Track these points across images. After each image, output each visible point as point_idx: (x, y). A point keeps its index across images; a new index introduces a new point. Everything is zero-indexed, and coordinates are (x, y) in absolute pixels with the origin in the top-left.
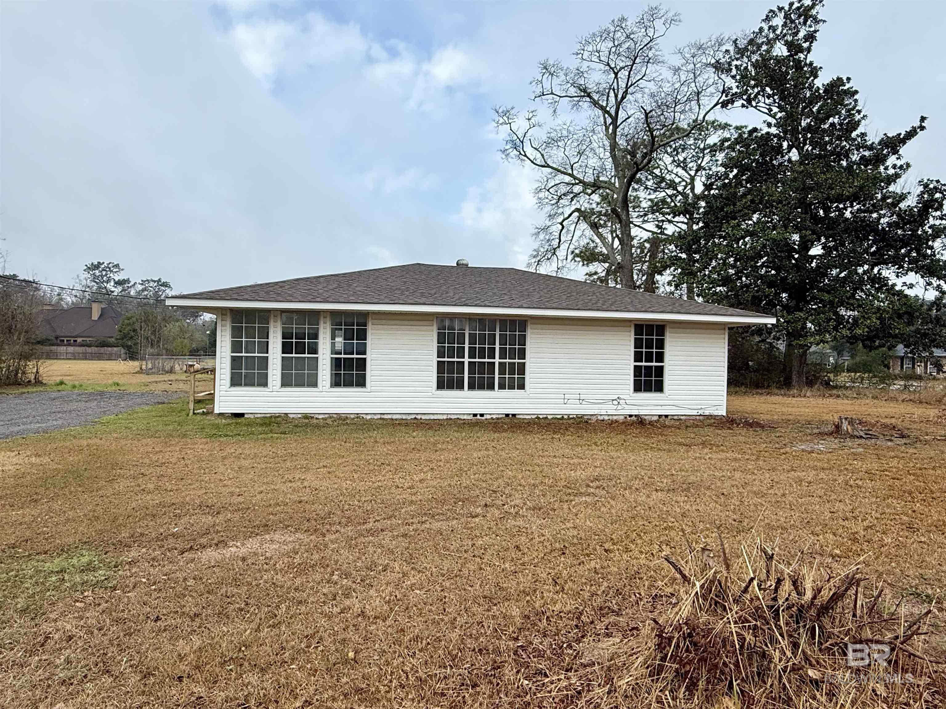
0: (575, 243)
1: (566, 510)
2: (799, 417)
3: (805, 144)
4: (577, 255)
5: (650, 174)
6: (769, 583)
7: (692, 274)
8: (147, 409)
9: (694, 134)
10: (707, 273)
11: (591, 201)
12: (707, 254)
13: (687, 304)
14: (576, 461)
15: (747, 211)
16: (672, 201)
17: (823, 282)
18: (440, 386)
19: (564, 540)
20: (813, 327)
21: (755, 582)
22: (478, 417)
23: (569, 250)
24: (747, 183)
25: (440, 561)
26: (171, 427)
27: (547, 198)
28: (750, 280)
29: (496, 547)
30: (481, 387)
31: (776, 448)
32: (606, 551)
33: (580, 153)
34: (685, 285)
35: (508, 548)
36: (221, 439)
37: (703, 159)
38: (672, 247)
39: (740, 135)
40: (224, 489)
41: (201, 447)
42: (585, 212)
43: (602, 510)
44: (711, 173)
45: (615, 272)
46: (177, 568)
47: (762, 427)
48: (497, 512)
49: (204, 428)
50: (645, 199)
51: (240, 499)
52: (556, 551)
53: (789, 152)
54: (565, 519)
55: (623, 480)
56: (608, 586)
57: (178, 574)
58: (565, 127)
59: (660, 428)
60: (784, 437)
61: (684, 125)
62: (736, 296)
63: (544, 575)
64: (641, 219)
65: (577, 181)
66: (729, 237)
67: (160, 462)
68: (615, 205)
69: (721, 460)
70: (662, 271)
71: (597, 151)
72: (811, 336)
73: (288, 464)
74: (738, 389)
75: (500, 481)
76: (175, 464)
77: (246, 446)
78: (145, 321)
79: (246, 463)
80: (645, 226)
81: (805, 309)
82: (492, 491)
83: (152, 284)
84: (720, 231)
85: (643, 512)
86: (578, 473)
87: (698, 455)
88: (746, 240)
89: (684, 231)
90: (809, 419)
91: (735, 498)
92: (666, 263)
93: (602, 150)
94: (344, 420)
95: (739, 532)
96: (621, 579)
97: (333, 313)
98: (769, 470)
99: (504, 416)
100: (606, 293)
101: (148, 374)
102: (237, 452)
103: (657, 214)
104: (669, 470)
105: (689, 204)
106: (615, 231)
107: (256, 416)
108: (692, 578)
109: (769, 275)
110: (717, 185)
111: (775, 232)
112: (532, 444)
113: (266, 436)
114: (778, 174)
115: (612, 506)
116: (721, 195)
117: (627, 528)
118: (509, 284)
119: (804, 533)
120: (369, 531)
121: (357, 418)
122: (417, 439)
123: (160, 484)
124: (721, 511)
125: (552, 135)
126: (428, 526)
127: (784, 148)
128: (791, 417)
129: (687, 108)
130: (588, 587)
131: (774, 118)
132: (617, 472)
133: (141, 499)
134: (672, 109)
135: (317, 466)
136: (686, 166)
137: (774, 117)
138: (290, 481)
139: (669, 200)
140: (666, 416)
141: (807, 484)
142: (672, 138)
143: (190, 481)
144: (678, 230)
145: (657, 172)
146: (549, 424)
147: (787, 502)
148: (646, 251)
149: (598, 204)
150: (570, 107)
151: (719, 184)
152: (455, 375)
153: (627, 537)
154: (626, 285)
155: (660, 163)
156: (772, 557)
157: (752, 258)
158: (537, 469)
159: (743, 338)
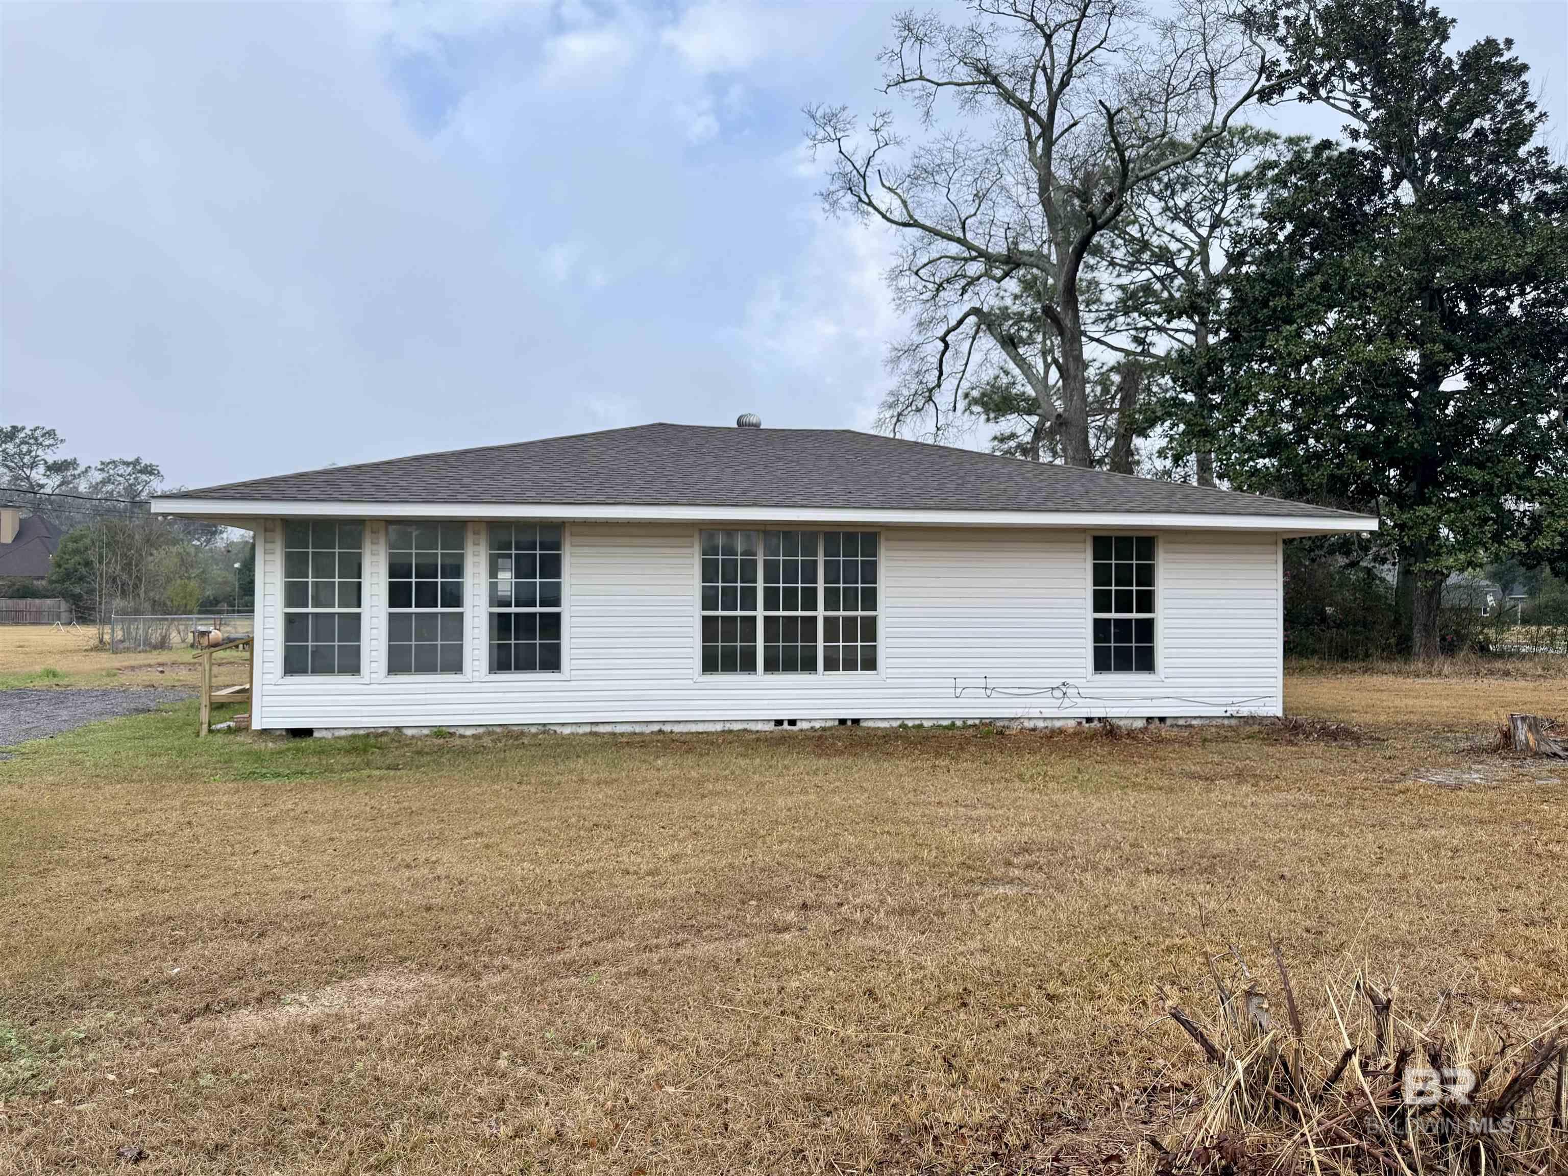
0: (970, 378)
1: (966, 915)
2: (1429, 718)
3: (1426, 173)
4: (975, 401)
5: (1119, 236)
6: (1383, 1060)
7: (1207, 434)
8: (114, 722)
9: (1205, 154)
10: (1237, 430)
11: (1002, 293)
12: (1236, 393)
13: (1198, 495)
14: (982, 812)
15: (1314, 307)
16: (1165, 287)
17: (1469, 445)
18: (710, 664)
19: (964, 978)
20: (1451, 535)
21: (1355, 1060)
22: (786, 726)
23: (960, 392)
24: (1313, 250)
25: (715, 1025)
26: (164, 760)
27: (915, 289)
28: (1324, 445)
29: (828, 992)
30: (790, 666)
31: (1385, 781)
32: (1050, 997)
33: (980, 197)
34: (1193, 457)
35: (854, 995)
36: (267, 783)
37: (1224, 203)
38: (1166, 381)
39: (1298, 156)
40: (272, 886)
41: (225, 799)
42: (989, 314)
43: (1039, 913)
44: (1241, 231)
45: (1052, 432)
46: (179, 1050)
47: (1356, 738)
48: (827, 922)
49: (230, 761)
50: (1110, 285)
51: (307, 905)
52: (950, 1000)
53: (1395, 187)
54: (965, 934)
55: (1078, 850)
56: (1057, 1071)
57: (181, 1064)
58: (948, 144)
59: (1150, 744)
60: (1402, 759)
61: (1185, 136)
62: (1298, 476)
63: (925, 1051)
64: (1102, 327)
65: (974, 254)
66: (1281, 358)
67: (142, 832)
68: (1051, 299)
69: (1276, 807)
70: (1145, 429)
71: (1013, 191)
72: (1450, 553)
73: (404, 831)
74: (1305, 662)
75: (832, 855)
76: (173, 835)
77: (318, 795)
78: (108, 545)
79: (316, 831)
80: (1110, 339)
81: (1434, 499)
82: (818, 876)
83: (122, 469)
84: (1262, 346)
85: (1121, 916)
86: (989, 838)
87: (1229, 798)
88: (1315, 363)
89: (1191, 347)
90: (1449, 720)
91: (1308, 885)
92: (1154, 412)
93: (1022, 189)
94: (517, 739)
95: (1317, 954)
96: (1082, 1056)
97: (494, 525)
98: (1374, 826)
99: (837, 723)
100: (1035, 476)
101: (116, 653)
102: (299, 811)
103: (1136, 315)
104: (1172, 829)
105: (1199, 294)
106: (1051, 351)
107: (337, 733)
108: (1227, 1053)
109: (1360, 435)
110: (1253, 256)
111: (1371, 347)
112: (893, 779)
113: (356, 775)
114: (1374, 231)
115: (1058, 905)
116: (1263, 275)
117: (1089, 951)
118: (842, 463)
119: (1449, 953)
120: (568, 965)
121: (544, 732)
122: (664, 774)
123: (142, 876)
124: (1280, 912)
125: (923, 160)
126: (687, 951)
127: (1385, 180)
128: (1414, 718)
129: (1192, 102)
130: (1017, 1074)
131: (1365, 121)
132: (1065, 835)
133: (104, 909)
134: (1161, 106)
135: (463, 833)
136: (1192, 218)
137: (1363, 117)
138: (408, 866)
139: (1158, 286)
140: (1162, 719)
141: (1450, 854)
142: (1163, 164)
143: (203, 871)
144: (1177, 345)
145: (1134, 230)
146: (926, 738)
147: (1412, 892)
148: (1113, 389)
149: (1016, 297)
150: (958, 104)
151: (1258, 252)
152: (738, 644)
153: (1092, 968)
154: (1074, 458)
155: (1140, 212)
156: (1387, 1006)
157: (1325, 400)
158: (906, 830)
159: (1313, 560)
